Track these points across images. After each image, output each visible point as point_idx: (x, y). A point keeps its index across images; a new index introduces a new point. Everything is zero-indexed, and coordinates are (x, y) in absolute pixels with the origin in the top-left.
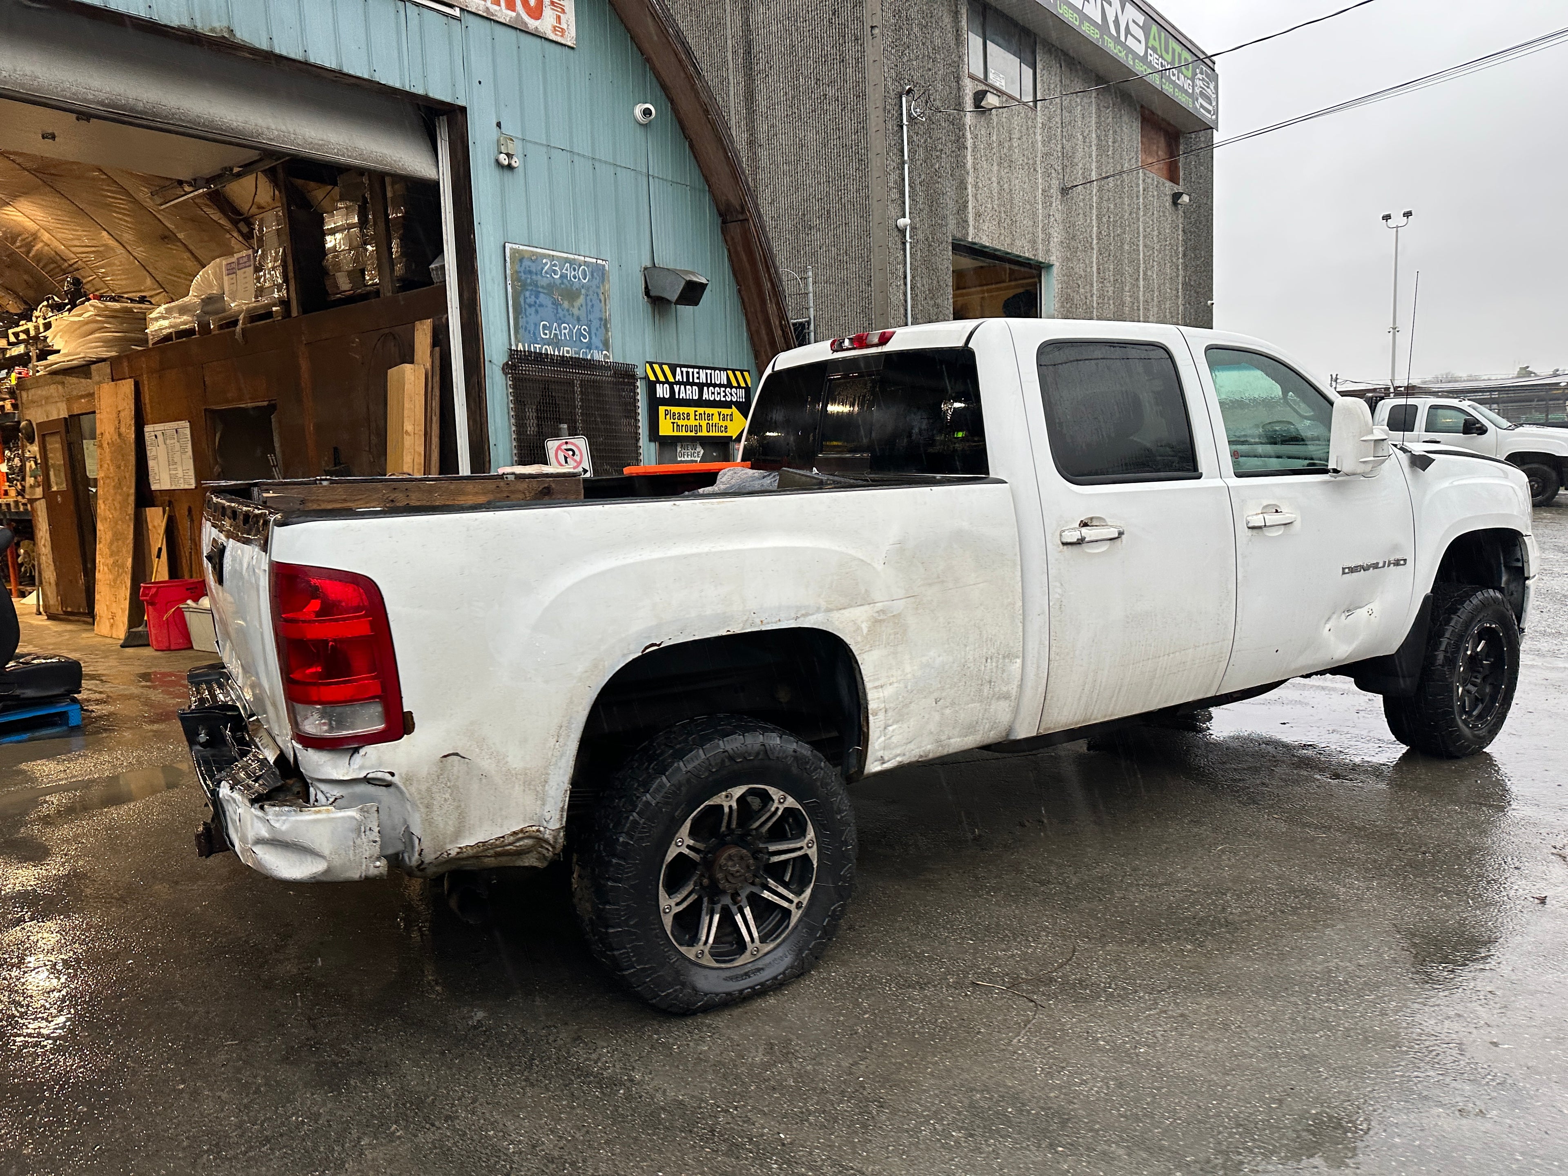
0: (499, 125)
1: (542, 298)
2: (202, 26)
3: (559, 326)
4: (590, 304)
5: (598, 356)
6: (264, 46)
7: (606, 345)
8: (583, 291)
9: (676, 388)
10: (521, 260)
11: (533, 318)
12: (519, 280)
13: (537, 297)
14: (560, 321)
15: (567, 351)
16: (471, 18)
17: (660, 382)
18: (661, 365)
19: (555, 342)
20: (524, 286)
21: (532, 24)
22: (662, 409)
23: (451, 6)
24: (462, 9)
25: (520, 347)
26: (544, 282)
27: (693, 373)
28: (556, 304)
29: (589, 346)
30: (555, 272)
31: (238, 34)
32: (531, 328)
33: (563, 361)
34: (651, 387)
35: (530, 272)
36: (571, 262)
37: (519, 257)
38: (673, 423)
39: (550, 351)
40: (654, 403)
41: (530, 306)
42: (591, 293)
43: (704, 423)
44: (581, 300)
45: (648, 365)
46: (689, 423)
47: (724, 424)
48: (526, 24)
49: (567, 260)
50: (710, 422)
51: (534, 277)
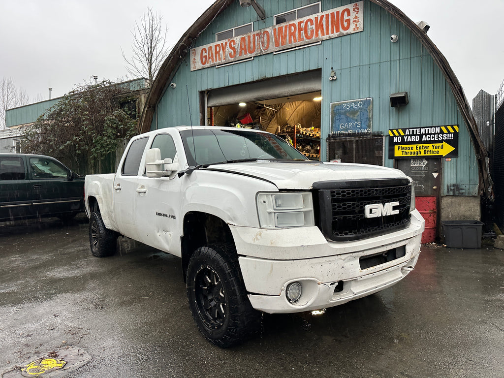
0: (332, 68)
1: (342, 116)
2: (260, 78)
3: (348, 124)
4: (362, 114)
5: (364, 131)
6: (271, 76)
7: (369, 127)
8: (359, 110)
9: (405, 138)
10: (335, 107)
11: (337, 124)
12: (334, 113)
13: (340, 116)
14: (348, 122)
15: (350, 131)
16: (325, 42)
17: (396, 136)
18: (397, 130)
19: (346, 129)
20: (336, 114)
21: (345, 32)
22: (396, 147)
23: (319, 42)
24: (321, 41)
25: (333, 133)
26: (343, 111)
27: (416, 131)
28: (347, 117)
29: (360, 128)
30: (348, 107)
31: (267, 76)
32: (337, 126)
33: (349, 135)
34: (391, 139)
35: (338, 110)
36: (354, 102)
37: (334, 106)
38: (403, 152)
39: (343, 132)
40: (392, 144)
41: (337, 120)
42: (363, 110)
43: (422, 151)
44: (359, 113)
45: (390, 131)
46: (412, 151)
47: (436, 150)
48: (343, 34)
49: (353, 102)
50: (427, 150)
51: (339, 111)
